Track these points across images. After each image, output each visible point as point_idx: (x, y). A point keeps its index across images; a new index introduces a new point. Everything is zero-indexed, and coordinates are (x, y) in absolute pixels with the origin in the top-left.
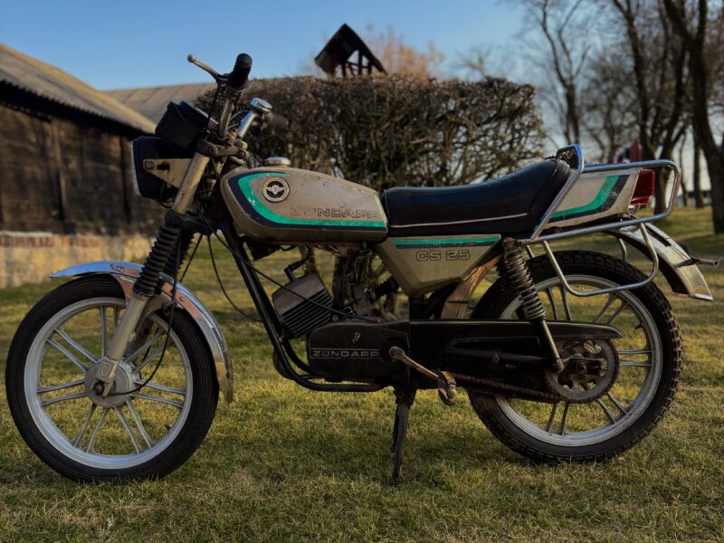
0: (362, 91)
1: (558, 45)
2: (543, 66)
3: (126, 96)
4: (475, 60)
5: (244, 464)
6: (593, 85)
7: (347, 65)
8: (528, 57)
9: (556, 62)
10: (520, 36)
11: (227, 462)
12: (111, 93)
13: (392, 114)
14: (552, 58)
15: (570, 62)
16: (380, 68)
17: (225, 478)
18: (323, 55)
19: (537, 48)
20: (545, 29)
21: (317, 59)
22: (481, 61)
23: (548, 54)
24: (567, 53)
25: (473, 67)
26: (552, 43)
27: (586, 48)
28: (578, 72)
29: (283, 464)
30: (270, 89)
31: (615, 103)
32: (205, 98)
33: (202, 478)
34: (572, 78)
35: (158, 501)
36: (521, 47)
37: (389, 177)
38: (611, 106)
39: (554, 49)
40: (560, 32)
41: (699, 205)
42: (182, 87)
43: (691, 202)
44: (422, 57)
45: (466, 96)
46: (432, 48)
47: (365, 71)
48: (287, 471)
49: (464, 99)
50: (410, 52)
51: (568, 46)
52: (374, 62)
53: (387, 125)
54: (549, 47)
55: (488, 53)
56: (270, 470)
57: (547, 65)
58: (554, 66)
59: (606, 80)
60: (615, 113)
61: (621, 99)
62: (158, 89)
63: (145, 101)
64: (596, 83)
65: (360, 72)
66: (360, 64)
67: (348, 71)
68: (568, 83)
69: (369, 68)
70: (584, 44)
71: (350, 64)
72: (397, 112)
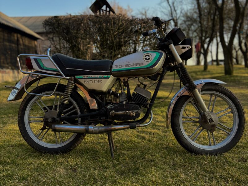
0: (107, 20)
1: (172, 8)
2: (167, 15)
3: (20, 19)
4: (144, 12)
5: (61, 164)
6: (183, 22)
7: (101, 10)
8: (162, 12)
9: (172, 14)
10: (160, 4)
11: (55, 163)
12: (14, 18)
13: (119, 29)
14: (170, 12)
15: (176, 14)
16: (114, 12)
17: (54, 170)
18: (93, 6)
19: (166, 9)
20: (168, 2)
21: (90, 8)
22: (146, 12)
23: (169, 11)
24: (175, 11)
25: (143, 14)
26: (170, 7)
27: (182, 9)
28: (179, 18)
29: (77, 164)
30: (73, 18)
31: (190, 29)
32: (48, 20)
33: (44, 170)
34: (177, 20)
35: (26, 181)
36: (160, 8)
37: (117, 52)
38: (189, 30)
39: (171, 9)
40: (173, 3)
41: (218, 64)
42: (40, 17)
43: (215, 63)
44: (125, 10)
45: (146, 23)
46: (129, 7)
47: (108, 13)
48: (78, 167)
49: (144, 24)
50: (121, 8)
51: (176, 8)
52: (111, 10)
53: (116, 33)
54: (169, 9)
55: (148, 10)
56: (72, 166)
57: (169, 15)
58: (171, 15)
59: (188, 21)
60: (190, 32)
61: (193, 28)
62: (31, 17)
63: (26, 22)
64: (185, 22)
65: (106, 13)
66: (106, 10)
67: (102, 12)
68: (176, 21)
69: (109, 12)
70: (181, 8)
71: (102, 10)
72: (120, 28)
